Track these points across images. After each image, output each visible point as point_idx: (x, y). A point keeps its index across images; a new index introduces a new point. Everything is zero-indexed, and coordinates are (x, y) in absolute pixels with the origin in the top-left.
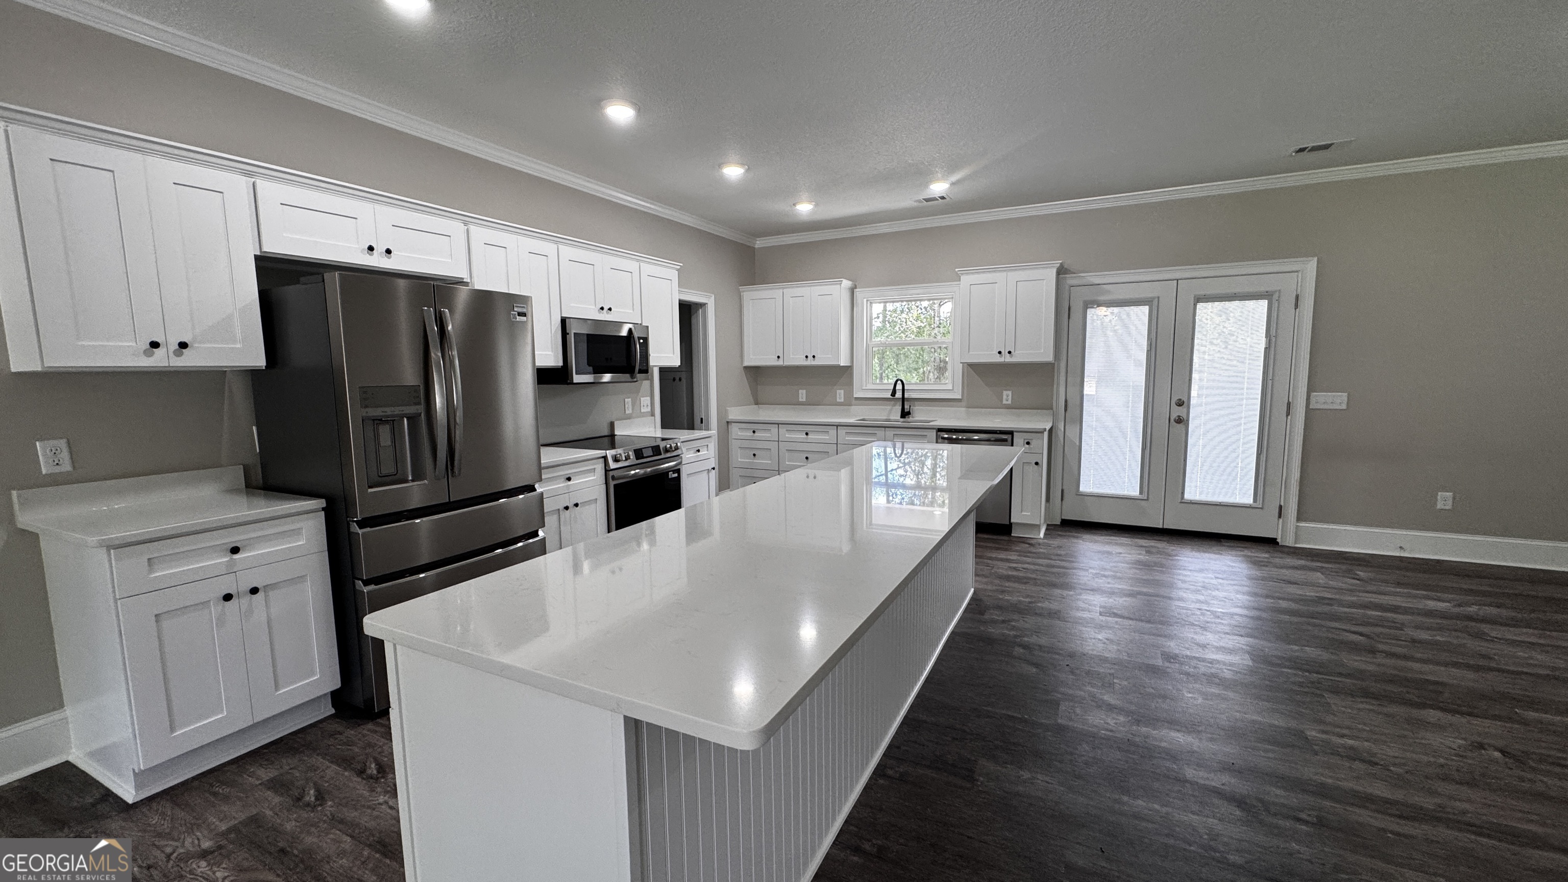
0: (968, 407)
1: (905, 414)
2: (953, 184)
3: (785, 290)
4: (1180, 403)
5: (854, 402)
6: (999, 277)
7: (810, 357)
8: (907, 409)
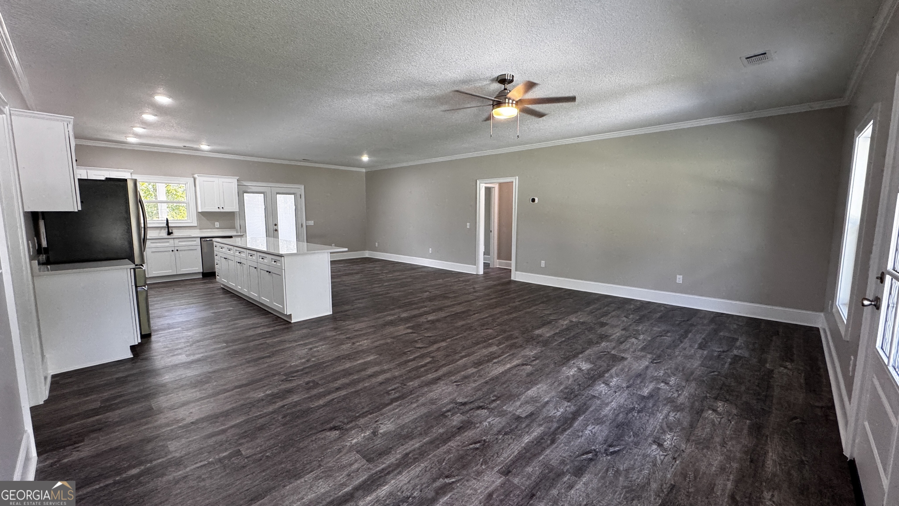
0: (200, 229)
1: (169, 233)
3: (88, 171)
4: (276, 225)
6: (215, 179)
8: (170, 231)
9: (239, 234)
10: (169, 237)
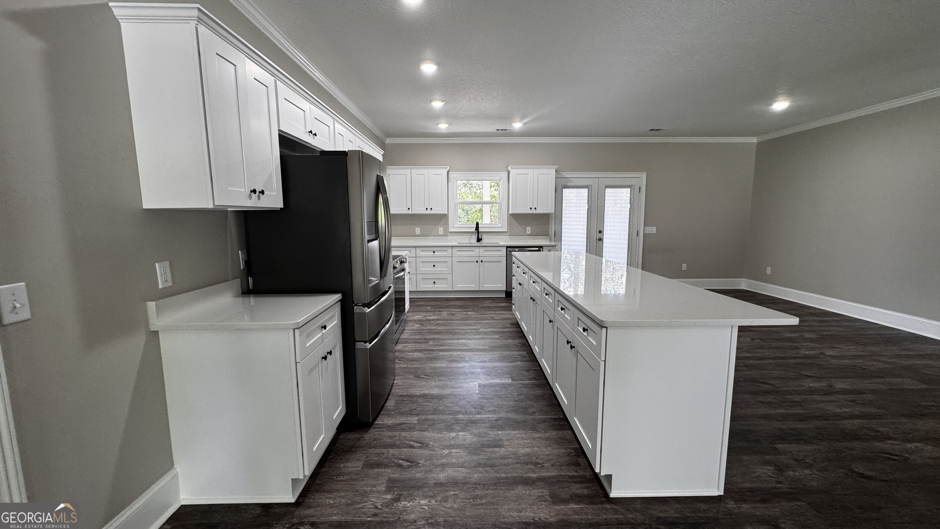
0: (509, 236)
1: (479, 240)
2: (524, 124)
3: (412, 170)
4: (600, 232)
5: (449, 234)
6: (530, 171)
7: (429, 209)
8: (480, 237)
9: (553, 243)
10: (478, 244)
